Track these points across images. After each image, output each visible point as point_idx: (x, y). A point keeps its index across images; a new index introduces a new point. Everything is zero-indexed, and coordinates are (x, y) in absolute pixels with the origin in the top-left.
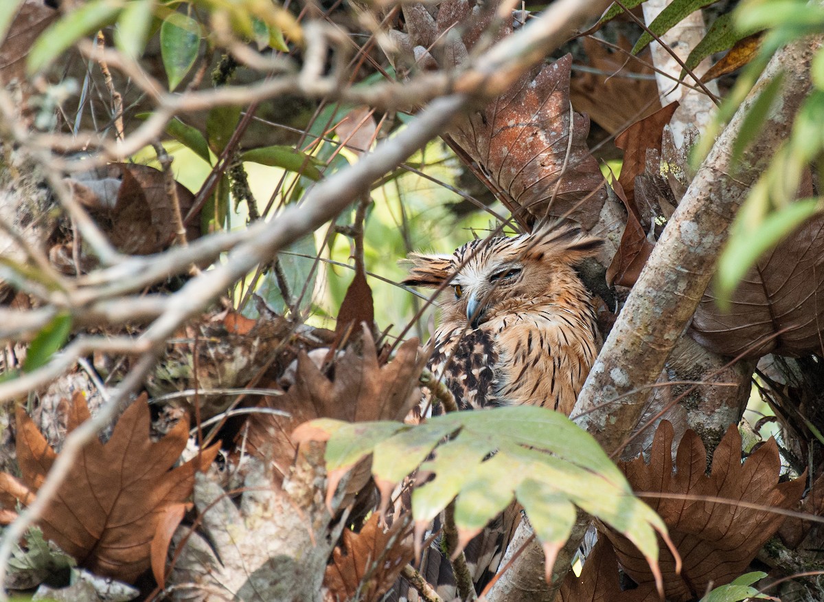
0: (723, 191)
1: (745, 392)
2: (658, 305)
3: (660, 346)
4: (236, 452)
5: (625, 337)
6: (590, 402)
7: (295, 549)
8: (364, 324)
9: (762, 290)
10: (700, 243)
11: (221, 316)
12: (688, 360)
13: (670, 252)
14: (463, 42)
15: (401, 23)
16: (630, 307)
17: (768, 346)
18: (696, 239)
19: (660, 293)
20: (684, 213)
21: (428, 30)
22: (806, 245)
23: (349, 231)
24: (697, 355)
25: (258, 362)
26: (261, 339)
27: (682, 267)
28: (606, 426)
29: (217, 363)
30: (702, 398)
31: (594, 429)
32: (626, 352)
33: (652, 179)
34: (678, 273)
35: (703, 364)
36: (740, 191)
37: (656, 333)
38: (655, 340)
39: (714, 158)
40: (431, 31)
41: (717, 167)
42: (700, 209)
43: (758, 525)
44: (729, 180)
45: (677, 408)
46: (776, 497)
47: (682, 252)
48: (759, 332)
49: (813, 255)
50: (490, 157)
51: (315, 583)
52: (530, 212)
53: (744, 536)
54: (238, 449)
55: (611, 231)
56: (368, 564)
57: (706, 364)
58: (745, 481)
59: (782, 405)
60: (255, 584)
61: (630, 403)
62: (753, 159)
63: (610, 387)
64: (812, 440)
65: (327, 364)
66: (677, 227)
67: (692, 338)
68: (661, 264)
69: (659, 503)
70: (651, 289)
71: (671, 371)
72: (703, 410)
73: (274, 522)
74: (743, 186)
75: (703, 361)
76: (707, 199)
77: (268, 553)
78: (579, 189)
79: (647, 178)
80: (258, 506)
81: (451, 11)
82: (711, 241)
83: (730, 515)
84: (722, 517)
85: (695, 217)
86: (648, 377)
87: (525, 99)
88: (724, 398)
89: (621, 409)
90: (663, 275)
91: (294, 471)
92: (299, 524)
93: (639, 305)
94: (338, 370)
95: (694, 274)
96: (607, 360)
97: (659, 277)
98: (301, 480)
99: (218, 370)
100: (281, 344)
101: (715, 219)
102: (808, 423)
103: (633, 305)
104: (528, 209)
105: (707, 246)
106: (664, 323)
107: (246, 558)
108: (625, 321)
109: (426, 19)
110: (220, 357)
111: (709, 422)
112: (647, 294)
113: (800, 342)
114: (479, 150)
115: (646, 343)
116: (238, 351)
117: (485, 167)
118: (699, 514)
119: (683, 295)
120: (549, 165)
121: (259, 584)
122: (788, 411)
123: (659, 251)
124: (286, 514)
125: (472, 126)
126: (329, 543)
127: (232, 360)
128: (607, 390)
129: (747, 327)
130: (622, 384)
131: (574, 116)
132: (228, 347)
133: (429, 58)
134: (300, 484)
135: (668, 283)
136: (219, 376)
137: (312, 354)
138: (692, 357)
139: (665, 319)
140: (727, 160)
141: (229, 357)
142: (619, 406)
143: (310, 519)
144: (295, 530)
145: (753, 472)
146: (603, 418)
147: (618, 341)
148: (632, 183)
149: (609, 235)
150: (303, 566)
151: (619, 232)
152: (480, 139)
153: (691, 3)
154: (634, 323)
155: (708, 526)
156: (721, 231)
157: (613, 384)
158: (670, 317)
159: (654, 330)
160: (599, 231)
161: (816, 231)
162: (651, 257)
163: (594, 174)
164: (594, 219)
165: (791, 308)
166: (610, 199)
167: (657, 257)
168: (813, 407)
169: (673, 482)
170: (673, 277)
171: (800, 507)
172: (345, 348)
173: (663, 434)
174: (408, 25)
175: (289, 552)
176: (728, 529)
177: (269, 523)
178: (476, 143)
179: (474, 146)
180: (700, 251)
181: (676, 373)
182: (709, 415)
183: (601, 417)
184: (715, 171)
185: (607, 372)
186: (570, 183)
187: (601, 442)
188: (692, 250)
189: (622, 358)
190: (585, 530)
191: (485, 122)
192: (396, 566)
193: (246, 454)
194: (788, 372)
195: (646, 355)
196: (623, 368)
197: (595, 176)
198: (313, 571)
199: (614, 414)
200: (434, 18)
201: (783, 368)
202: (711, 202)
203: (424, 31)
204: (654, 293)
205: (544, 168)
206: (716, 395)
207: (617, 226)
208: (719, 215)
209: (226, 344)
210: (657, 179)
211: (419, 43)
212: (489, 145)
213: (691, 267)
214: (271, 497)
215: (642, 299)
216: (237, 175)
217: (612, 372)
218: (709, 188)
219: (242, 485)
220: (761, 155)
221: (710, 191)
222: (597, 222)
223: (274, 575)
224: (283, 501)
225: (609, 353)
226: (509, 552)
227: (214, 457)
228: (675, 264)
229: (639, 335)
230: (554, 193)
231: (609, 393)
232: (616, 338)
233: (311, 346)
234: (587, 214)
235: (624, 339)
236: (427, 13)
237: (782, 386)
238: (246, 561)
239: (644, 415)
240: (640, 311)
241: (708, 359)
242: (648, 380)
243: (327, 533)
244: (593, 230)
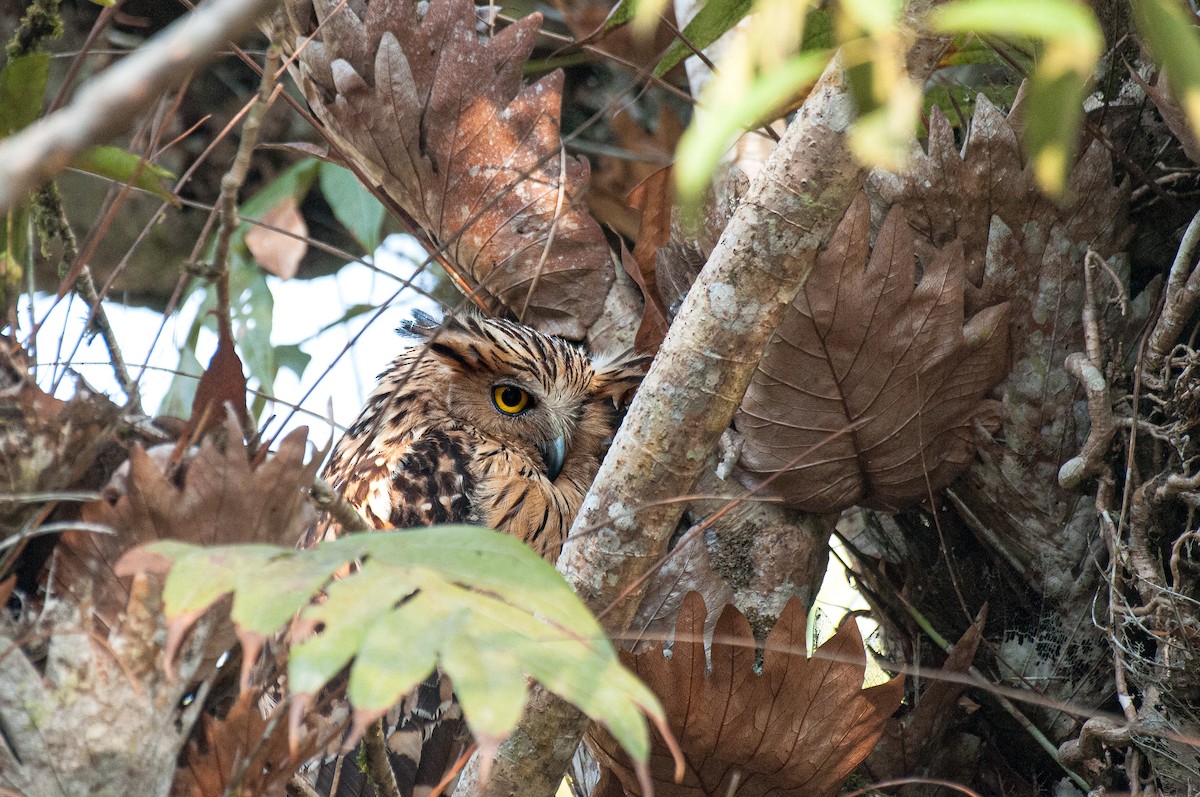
0: (772, 238)
1: (820, 563)
2: (677, 407)
3: (683, 468)
4: (38, 593)
5: (630, 456)
6: (579, 554)
7: (128, 738)
8: (228, 405)
9: (842, 409)
10: (738, 316)
11: (15, 390)
12: (734, 516)
13: (694, 329)
14: (404, 52)
15: (312, 25)
16: (637, 412)
17: (852, 495)
18: (733, 310)
19: (680, 391)
20: (714, 272)
21: (352, 35)
22: (906, 342)
23: (207, 271)
24: (748, 508)
25: (69, 458)
26: (73, 425)
27: (713, 351)
28: (603, 588)
29: (8, 460)
30: (755, 570)
31: (588, 595)
32: (631, 478)
33: (680, 250)
34: (706, 360)
35: (756, 521)
36: (796, 237)
37: (675, 450)
38: (673, 460)
39: (758, 189)
40: (357, 37)
41: (763, 203)
42: (737, 265)
43: (834, 749)
44: (781, 221)
45: (719, 586)
46: (861, 709)
47: (712, 329)
48: (838, 473)
49: (916, 357)
50: (444, 222)
51: (158, 790)
52: (503, 302)
53: (814, 766)
54: (41, 588)
55: (621, 328)
56: (235, 764)
57: (760, 520)
58: (814, 684)
59: (877, 589)
60: (68, 790)
61: (637, 555)
62: (815, 189)
63: (608, 530)
64: (919, 635)
65: (174, 464)
66: (704, 292)
67: (741, 484)
68: (681, 346)
69: (687, 715)
70: (667, 384)
71: (710, 533)
72: (757, 589)
73: (96, 697)
74: (800, 231)
75: (756, 517)
76: (750, 250)
77: (86, 743)
78: (573, 267)
79: (673, 250)
80: (71, 671)
81: (385, 6)
82: (754, 312)
83: (792, 735)
84: (780, 736)
85: (730, 277)
86: (664, 515)
87: (493, 135)
88: (788, 571)
89: (625, 563)
90: (684, 363)
91: (125, 621)
92: (133, 701)
93: (649, 408)
94: (191, 474)
95: (730, 362)
96: (603, 491)
97: (679, 367)
98: (135, 635)
99: (9, 470)
100: (104, 433)
101: (758, 279)
102: (913, 611)
103: (642, 409)
104: (500, 297)
105: (749, 320)
106: (686, 434)
107: (55, 750)
108: (630, 433)
109: (349, 19)
110: (13, 451)
111: (765, 606)
112: (662, 392)
113: (899, 487)
114: (428, 212)
115: (660, 464)
116: (39, 442)
117: (437, 237)
118: (747, 732)
119: (714, 393)
120: (529, 231)
121: (73, 789)
122: (885, 598)
123: (679, 328)
124: (113, 684)
125: (418, 176)
126: (179, 731)
127: (31, 454)
128: (604, 535)
129: (823, 464)
130: (626, 526)
131: (567, 161)
132: (24, 435)
133: (354, 76)
134: (135, 641)
135: (691, 375)
136: (12, 478)
137: (153, 452)
138: (739, 511)
139: (688, 429)
140: (777, 192)
141: (25, 450)
142: (622, 559)
143: (149, 692)
144: (127, 710)
145: (825, 670)
146: (599, 577)
147: (619, 462)
148: (653, 260)
149: (617, 334)
150: (139, 763)
151: (633, 329)
152: (429, 196)
153: (742, 3)
154: (643, 436)
155: (761, 750)
156: (770, 297)
157: (611, 525)
158: (695, 426)
159: (672, 445)
160: (603, 329)
161: (920, 322)
162: (667, 339)
163: (595, 245)
164: (596, 311)
165: (884, 435)
166: (619, 281)
167: (675, 338)
168: (920, 588)
169: (708, 684)
170: (700, 366)
171: (900, 732)
172: (198, 443)
173: (690, 613)
174: (323, 29)
175: (118, 743)
176: (791, 755)
177: (87, 699)
178: (424, 201)
179: (421, 206)
180: (738, 327)
181: (718, 535)
182: (765, 596)
183: (595, 576)
184: (759, 208)
185: (603, 510)
186: (561, 258)
187: (595, 612)
188: (727, 326)
189: (625, 488)
190: (574, 745)
191: (435, 170)
192: (281, 771)
193: (53, 596)
194: (886, 543)
195: (661, 482)
196: (628, 502)
197: (598, 249)
198: (154, 772)
199: (615, 570)
200: (360, 18)
201: (878, 536)
202: (755, 255)
203: (346, 38)
204: (672, 391)
205: (523, 236)
206: (775, 567)
207: (630, 321)
208: (765, 273)
209: (21, 431)
210: (687, 250)
211: (339, 55)
212: (443, 205)
213: (725, 351)
214: (91, 660)
215: (654, 400)
216: (47, 199)
217: (611, 508)
218: (751, 233)
219: (48, 640)
220: (827, 185)
221: (753, 237)
222: (599, 315)
223: (96, 776)
224: (108, 666)
225: (607, 481)
226: (464, 779)
227: (5, 599)
228: (701, 347)
229: (649, 452)
230: (537, 272)
231: (607, 539)
232: (617, 459)
233: (150, 441)
234: (586, 303)
235: (628, 459)
236: (351, 10)
237: (877, 561)
238: (53, 754)
239: (668, 596)
240: (651, 418)
241: (764, 514)
242: (664, 521)
243: (175, 717)
244: (595, 326)
